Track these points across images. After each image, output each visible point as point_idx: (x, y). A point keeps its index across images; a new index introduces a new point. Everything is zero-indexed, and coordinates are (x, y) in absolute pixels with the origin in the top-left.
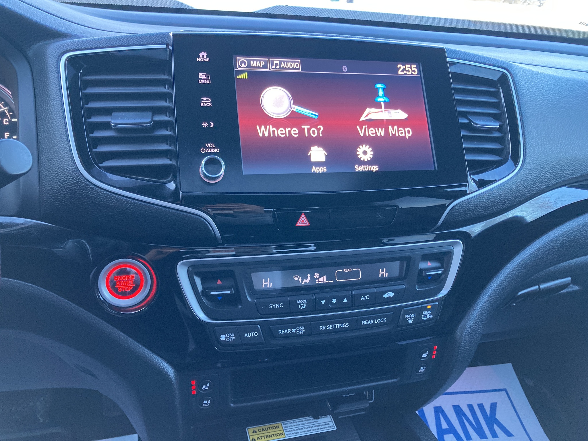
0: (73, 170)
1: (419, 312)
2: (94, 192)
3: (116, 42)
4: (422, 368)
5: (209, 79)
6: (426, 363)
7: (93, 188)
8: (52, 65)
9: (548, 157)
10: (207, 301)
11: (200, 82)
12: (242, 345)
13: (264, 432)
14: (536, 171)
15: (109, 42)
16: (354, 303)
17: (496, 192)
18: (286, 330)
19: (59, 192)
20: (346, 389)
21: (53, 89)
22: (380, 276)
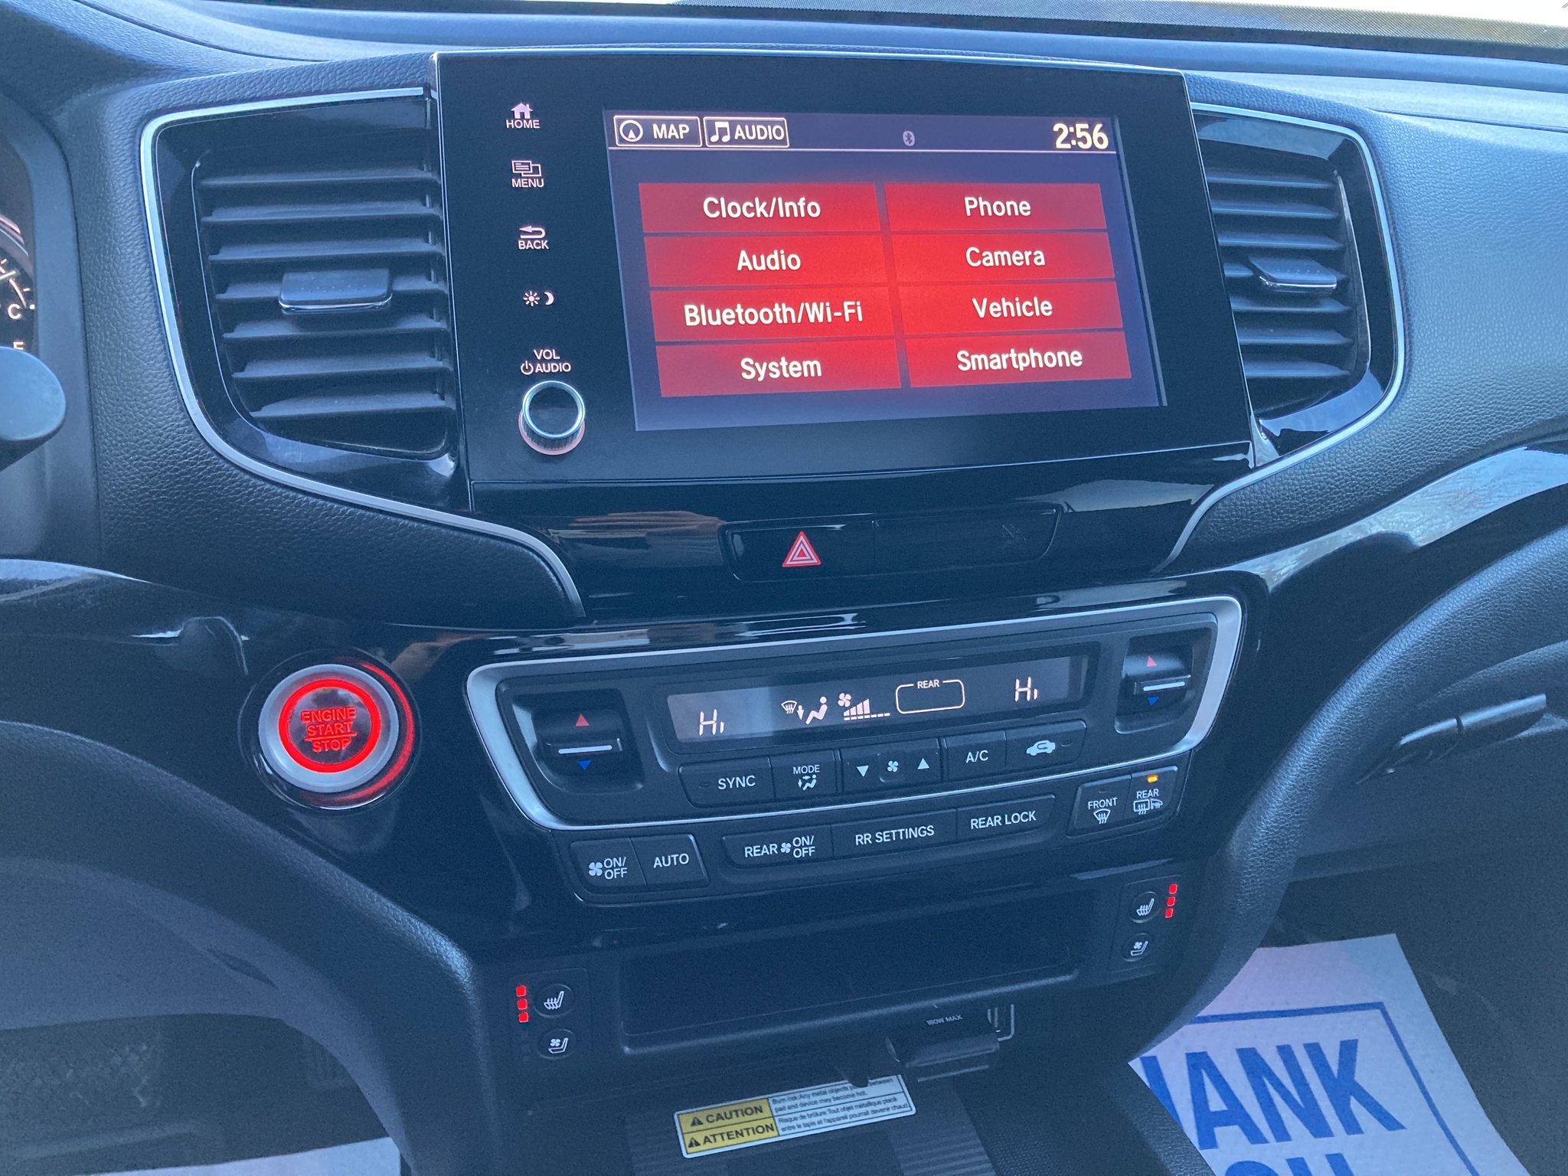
0: (181, 428)
1: (1127, 792)
2: (239, 486)
3: (288, 82)
4: (1138, 945)
5: (540, 175)
6: (1149, 930)
7: (236, 475)
8: (117, 152)
9: (1473, 365)
10: (549, 772)
11: (515, 183)
12: (648, 888)
13: (721, 1122)
14: (1441, 403)
15: (268, 85)
16: (949, 770)
17: (1328, 462)
18: (765, 846)
19: (145, 490)
20: (934, 1003)
21: (123, 213)
22: (1017, 699)
